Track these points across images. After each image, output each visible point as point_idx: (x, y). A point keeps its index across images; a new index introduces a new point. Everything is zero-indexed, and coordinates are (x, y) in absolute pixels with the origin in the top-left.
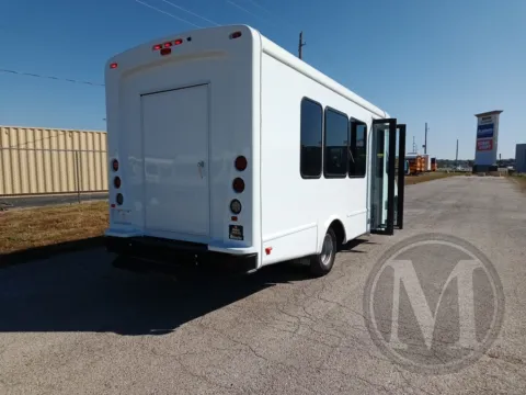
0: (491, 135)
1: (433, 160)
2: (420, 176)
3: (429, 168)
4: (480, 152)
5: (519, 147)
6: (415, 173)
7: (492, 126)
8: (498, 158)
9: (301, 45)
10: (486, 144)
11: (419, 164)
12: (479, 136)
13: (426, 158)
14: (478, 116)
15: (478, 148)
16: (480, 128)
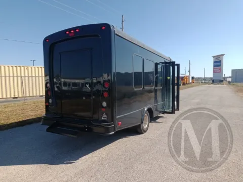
0: (220, 66)
1: (193, 78)
2: (186, 86)
3: (191, 82)
4: (215, 74)
5: (233, 71)
6: (184, 84)
7: (220, 61)
8: (223, 76)
9: (123, 21)
10: (217, 70)
11: (186, 80)
12: (214, 66)
13: (189, 77)
14: (214, 57)
15: (214, 72)
16: (215, 62)
